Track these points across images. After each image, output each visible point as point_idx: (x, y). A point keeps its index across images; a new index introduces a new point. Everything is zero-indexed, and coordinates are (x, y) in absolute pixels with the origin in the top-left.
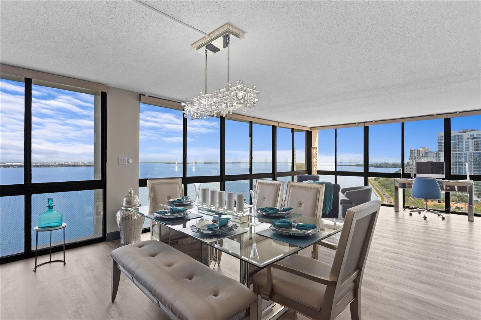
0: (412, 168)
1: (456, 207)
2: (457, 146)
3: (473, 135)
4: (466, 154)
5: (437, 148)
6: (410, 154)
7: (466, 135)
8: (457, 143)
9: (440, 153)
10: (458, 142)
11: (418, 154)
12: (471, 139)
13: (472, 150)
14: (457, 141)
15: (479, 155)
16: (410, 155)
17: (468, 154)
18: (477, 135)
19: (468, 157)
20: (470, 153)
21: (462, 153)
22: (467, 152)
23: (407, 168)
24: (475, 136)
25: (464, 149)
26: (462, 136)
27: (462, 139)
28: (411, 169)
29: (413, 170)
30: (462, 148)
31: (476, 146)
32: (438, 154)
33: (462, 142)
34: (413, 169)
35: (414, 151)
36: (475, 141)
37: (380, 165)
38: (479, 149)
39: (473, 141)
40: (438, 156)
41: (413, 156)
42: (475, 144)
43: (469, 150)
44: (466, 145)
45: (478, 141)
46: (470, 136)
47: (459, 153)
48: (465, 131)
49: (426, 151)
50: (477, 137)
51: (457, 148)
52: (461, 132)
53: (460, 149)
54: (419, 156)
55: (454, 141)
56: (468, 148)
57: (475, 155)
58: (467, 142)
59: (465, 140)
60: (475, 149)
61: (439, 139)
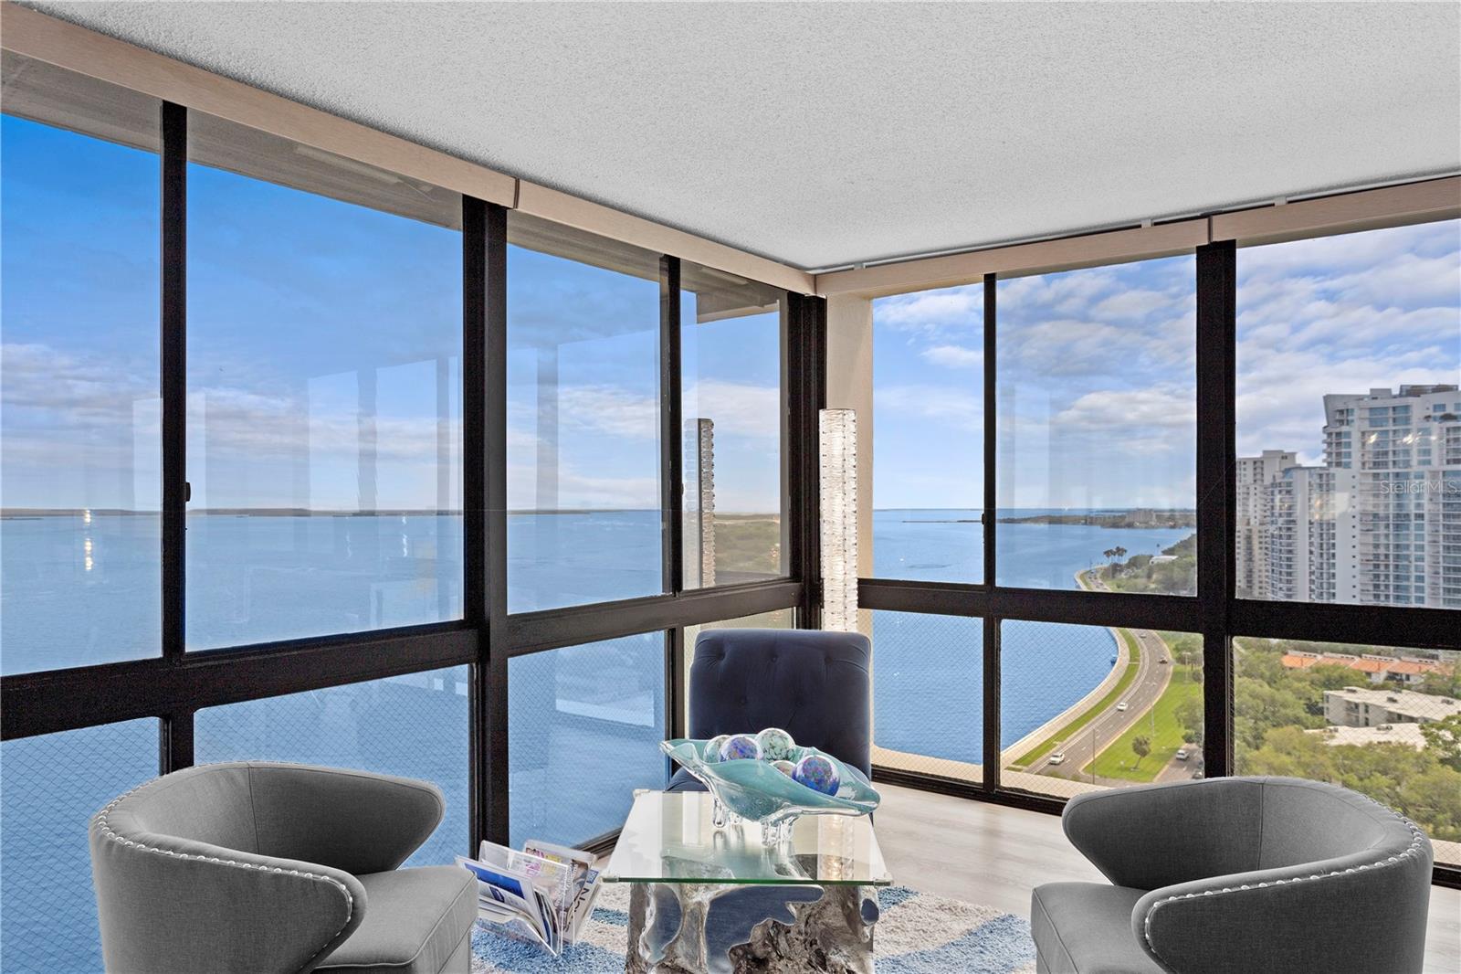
1: (1389, 672)
2: (1391, 448)
3: (1443, 406)
4: (1419, 476)
5: (1325, 452)
7: (1421, 407)
8: (1390, 433)
9: (1333, 470)
10: (1394, 431)
11: (1259, 477)
12: (1435, 419)
13: (1441, 460)
14: (1390, 427)
17: (1427, 475)
18: (1457, 406)
20: (1434, 474)
21: (1408, 474)
22: (1424, 469)
24: (1450, 410)
25: (1415, 458)
26: (1407, 408)
27: (1407, 420)
30: (1407, 452)
31: (1453, 445)
32: (1328, 475)
36: (1448, 430)
37: (1123, 517)
39: (1441, 428)
40: (1328, 485)
42: (1448, 441)
43: (1429, 462)
45: (1457, 429)
46: (1435, 411)
47: (1397, 470)
48: (1415, 391)
49: (1287, 464)
50: (1455, 413)
51: (1391, 453)
52: (1404, 393)
53: (1401, 458)
54: (1259, 482)
55: (1382, 426)
56: (1428, 452)
57: (1449, 479)
58: (1425, 432)
59: (1416, 423)
60: (1451, 457)
61: (1331, 419)
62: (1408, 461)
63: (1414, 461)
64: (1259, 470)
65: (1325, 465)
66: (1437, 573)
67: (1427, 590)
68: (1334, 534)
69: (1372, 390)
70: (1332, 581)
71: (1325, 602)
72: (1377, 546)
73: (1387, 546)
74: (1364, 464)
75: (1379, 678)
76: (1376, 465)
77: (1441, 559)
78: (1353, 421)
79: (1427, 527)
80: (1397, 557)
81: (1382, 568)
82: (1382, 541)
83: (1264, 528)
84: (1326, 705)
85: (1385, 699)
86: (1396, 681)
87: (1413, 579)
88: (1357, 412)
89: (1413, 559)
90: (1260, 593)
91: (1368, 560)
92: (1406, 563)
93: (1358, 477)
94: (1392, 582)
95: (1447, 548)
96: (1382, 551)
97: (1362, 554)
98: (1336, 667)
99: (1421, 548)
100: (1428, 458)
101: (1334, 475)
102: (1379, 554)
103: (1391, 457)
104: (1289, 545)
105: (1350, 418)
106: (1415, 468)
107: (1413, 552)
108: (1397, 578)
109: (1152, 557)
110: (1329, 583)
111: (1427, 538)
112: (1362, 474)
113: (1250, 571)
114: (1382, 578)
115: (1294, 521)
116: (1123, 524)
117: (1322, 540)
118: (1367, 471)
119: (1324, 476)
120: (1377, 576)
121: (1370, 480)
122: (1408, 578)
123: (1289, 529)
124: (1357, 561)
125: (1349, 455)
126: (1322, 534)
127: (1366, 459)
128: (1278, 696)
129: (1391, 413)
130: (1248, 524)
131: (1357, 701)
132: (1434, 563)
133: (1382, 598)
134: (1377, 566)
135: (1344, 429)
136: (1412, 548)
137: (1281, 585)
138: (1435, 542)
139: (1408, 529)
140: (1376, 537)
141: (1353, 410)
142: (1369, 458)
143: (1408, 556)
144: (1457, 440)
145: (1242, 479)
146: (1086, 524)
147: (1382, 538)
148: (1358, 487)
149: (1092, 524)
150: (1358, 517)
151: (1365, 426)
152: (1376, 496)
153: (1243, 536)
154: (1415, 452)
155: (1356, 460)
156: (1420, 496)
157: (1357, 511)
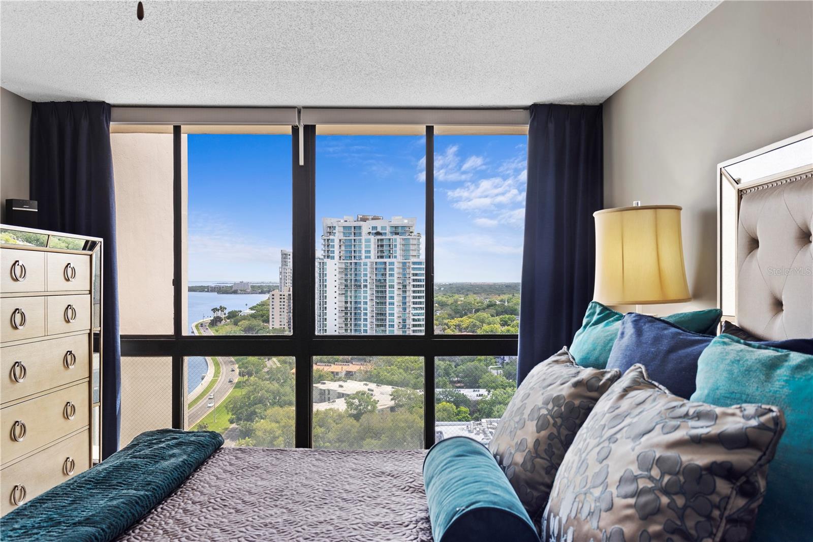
1: (347, 371)
2: (353, 249)
3: (377, 227)
4: (366, 264)
5: (322, 250)
6: (282, 261)
7: (366, 227)
8: (353, 241)
9: (325, 260)
10: (355, 240)
12: (373, 234)
13: (375, 256)
14: (353, 238)
15: (383, 266)
16: (282, 265)
17: (369, 264)
18: (383, 228)
19: (368, 270)
20: (372, 263)
21: (360, 263)
22: (368, 260)
23: (273, 295)
24: (379, 230)
25: (363, 255)
26: (360, 227)
27: (360, 234)
28: (281, 295)
29: (284, 298)
30: (360, 251)
31: (380, 249)
32: (323, 263)
33: (360, 240)
34: (284, 295)
36: (378, 240)
37: (231, 287)
38: (384, 255)
39: (375, 239)
40: (323, 268)
41: (286, 267)
42: (378, 246)
43: (370, 257)
44: (366, 246)
45: (382, 240)
46: (372, 230)
47: (356, 261)
48: (364, 219)
50: (381, 231)
51: (353, 252)
52: (359, 219)
53: (357, 254)
55: (349, 237)
56: (369, 252)
57: (378, 266)
58: (368, 241)
59: (364, 236)
60: (379, 255)
61: (325, 232)
62: (361, 256)
63: (363, 257)
65: (323, 257)
66: (373, 316)
67: (369, 326)
70: (325, 323)
71: (322, 334)
72: (346, 302)
73: (351, 302)
74: (340, 257)
75: (343, 375)
76: (346, 257)
77: (375, 309)
78: (335, 233)
79: (369, 292)
80: (356, 308)
81: (349, 314)
82: (349, 300)
85: (338, 386)
86: (349, 375)
87: (362, 320)
88: (337, 228)
89: (362, 309)
91: (342, 311)
92: (359, 311)
93: (337, 264)
94: (353, 322)
95: (377, 303)
96: (349, 305)
97: (339, 307)
99: (366, 303)
100: (369, 255)
101: (326, 263)
102: (347, 307)
103: (353, 254)
105: (334, 231)
106: (363, 260)
107: (362, 306)
108: (356, 319)
109: (241, 311)
110: (323, 324)
111: (369, 298)
112: (339, 262)
114: (349, 320)
116: (231, 291)
117: (320, 300)
118: (342, 261)
119: (321, 263)
120: (346, 319)
121: (344, 266)
122: (360, 320)
124: (336, 311)
125: (333, 252)
127: (341, 254)
129: (353, 230)
130: (290, 291)
131: (325, 389)
132: (372, 311)
133: (349, 331)
135: (331, 237)
136: (362, 303)
138: (372, 300)
139: (360, 293)
140: (346, 297)
141: (335, 227)
142: (343, 254)
143: (360, 307)
144: (382, 246)
145: (288, 264)
146: (208, 291)
147: (349, 298)
148: (338, 270)
149: (212, 291)
150: (337, 287)
151: (342, 237)
152: (346, 275)
153: (286, 298)
154: (363, 252)
155: (336, 255)
156: (366, 275)
157: (336, 284)
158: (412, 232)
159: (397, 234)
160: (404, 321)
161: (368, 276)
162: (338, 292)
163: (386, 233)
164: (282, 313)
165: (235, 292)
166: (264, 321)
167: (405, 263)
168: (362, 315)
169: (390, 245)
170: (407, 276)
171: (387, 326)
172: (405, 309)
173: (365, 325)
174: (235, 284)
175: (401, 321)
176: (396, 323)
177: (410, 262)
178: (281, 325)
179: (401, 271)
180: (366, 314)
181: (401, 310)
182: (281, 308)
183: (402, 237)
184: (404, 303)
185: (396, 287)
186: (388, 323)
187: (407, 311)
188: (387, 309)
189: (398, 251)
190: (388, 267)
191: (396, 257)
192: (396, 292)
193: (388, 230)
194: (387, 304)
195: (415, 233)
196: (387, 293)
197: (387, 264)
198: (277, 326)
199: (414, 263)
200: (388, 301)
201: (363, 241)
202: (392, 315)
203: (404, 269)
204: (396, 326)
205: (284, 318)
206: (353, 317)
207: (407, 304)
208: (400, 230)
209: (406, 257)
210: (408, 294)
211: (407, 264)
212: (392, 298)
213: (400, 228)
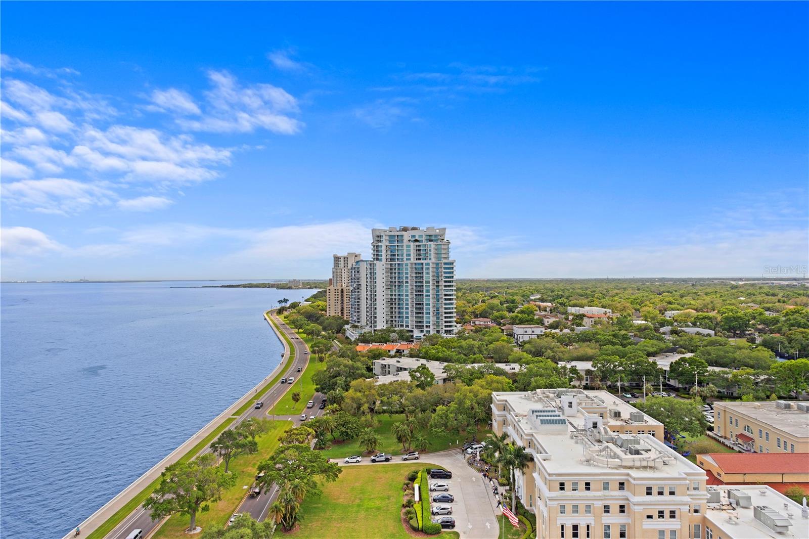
0: (337, 288)
1: (397, 349)
2: (396, 253)
3: (415, 236)
4: (406, 265)
5: (372, 254)
6: (334, 264)
7: (407, 236)
8: (396, 247)
9: (375, 262)
10: (398, 246)
11: (346, 265)
12: (412, 242)
13: (414, 258)
15: (421, 266)
16: (335, 267)
17: (409, 265)
18: (421, 236)
19: (409, 269)
20: (412, 264)
21: (403, 264)
22: (408, 262)
23: (329, 290)
24: (417, 238)
25: (405, 257)
26: (402, 236)
27: (402, 241)
28: (335, 290)
29: (338, 292)
30: (402, 255)
31: (418, 253)
32: (373, 264)
33: (402, 246)
35: (340, 258)
36: (416, 246)
37: (287, 284)
38: (421, 257)
39: (414, 245)
40: (373, 269)
41: (338, 268)
42: (416, 250)
43: (410, 259)
44: (407, 251)
45: (419, 246)
46: (412, 238)
47: (398, 262)
48: (405, 229)
49: (357, 259)
50: (418, 239)
51: (396, 255)
52: (401, 230)
54: (346, 267)
55: (393, 243)
56: (409, 255)
57: (417, 267)
58: (408, 246)
59: (405, 243)
60: (417, 257)
61: (375, 239)
62: (403, 259)
63: (405, 259)
64: (346, 262)
65: (372, 260)
66: (413, 306)
68: (376, 290)
69: (390, 228)
70: (375, 311)
72: (392, 295)
73: (395, 295)
74: (387, 259)
75: (393, 353)
76: (391, 260)
77: (414, 300)
78: (382, 241)
79: (409, 287)
80: (399, 299)
81: (394, 304)
83: (348, 288)
84: (374, 367)
85: (396, 361)
87: (404, 309)
88: (384, 237)
89: (404, 300)
90: (347, 318)
91: (388, 301)
92: (402, 302)
93: (385, 265)
94: (397, 311)
95: (416, 295)
96: (393, 297)
97: (386, 299)
98: (377, 349)
99: (407, 295)
100: (409, 257)
101: (376, 264)
102: (392, 299)
103: (396, 257)
104: (358, 295)
105: (382, 239)
106: (405, 262)
107: (404, 297)
108: (399, 308)
109: (300, 303)
111: (409, 291)
112: (386, 264)
113: (343, 308)
114: (394, 309)
115: (360, 285)
116: (287, 287)
117: (371, 293)
118: (388, 263)
120: (392, 308)
121: (389, 266)
123: (358, 288)
124: (384, 302)
125: (381, 255)
126: (371, 291)
127: (388, 257)
128: (355, 365)
129: (396, 238)
130: (342, 286)
131: (385, 364)
132: (412, 302)
134: (392, 304)
135: (380, 244)
137: (355, 314)
138: (412, 293)
139: (403, 288)
141: (383, 236)
142: (389, 257)
143: (403, 299)
144: (419, 250)
145: (339, 265)
146: (269, 287)
147: (394, 292)
148: (385, 269)
149: (272, 287)
150: (385, 283)
151: (388, 243)
152: (391, 273)
153: (340, 292)
154: (405, 255)
155: (384, 257)
156: (407, 273)
157: (384, 280)
158: (443, 239)
159: (431, 241)
160: (438, 309)
161: (408, 274)
162: (385, 287)
163: (422, 240)
164: (336, 304)
165: (290, 288)
166: (322, 310)
167: (438, 263)
168: (404, 305)
169: (426, 250)
170: (440, 274)
171: (425, 313)
172: (438, 300)
173: (407, 313)
174: (290, 281)
175: (435, 310)
176: (431, 311)
177: (441, 263)
178: (335, 313)
179: (435, 270)
180: (407, 304)
181: (435, 301)
182: (335, 300)
183: (435, 243)
184: (438, 295)
185: (431, 283)
186: (425, 311)
187: (440, 302)
188: (424, 300)
189: (432, 255)
190: (425, 267)
191: (430, 259)
192: (431, 287)
193: (424, 238)
194: (424, 296)
195: (445, 240)
196: (424, 287)
197: (424, 265)
198: (332, 314)
199: (445, 264)
200: (425, 293)
201: (405, 247)
202: (428, 304)
203: (437, 269)
204: (431, 313)
205: (338, 308)
206: (397, 306)
207: (440, 296)
208: (433, 238)
209: (439, 259)
210: (440, 288)
211: (440, 265)
212: (428, 291)
213: (433, 237)
